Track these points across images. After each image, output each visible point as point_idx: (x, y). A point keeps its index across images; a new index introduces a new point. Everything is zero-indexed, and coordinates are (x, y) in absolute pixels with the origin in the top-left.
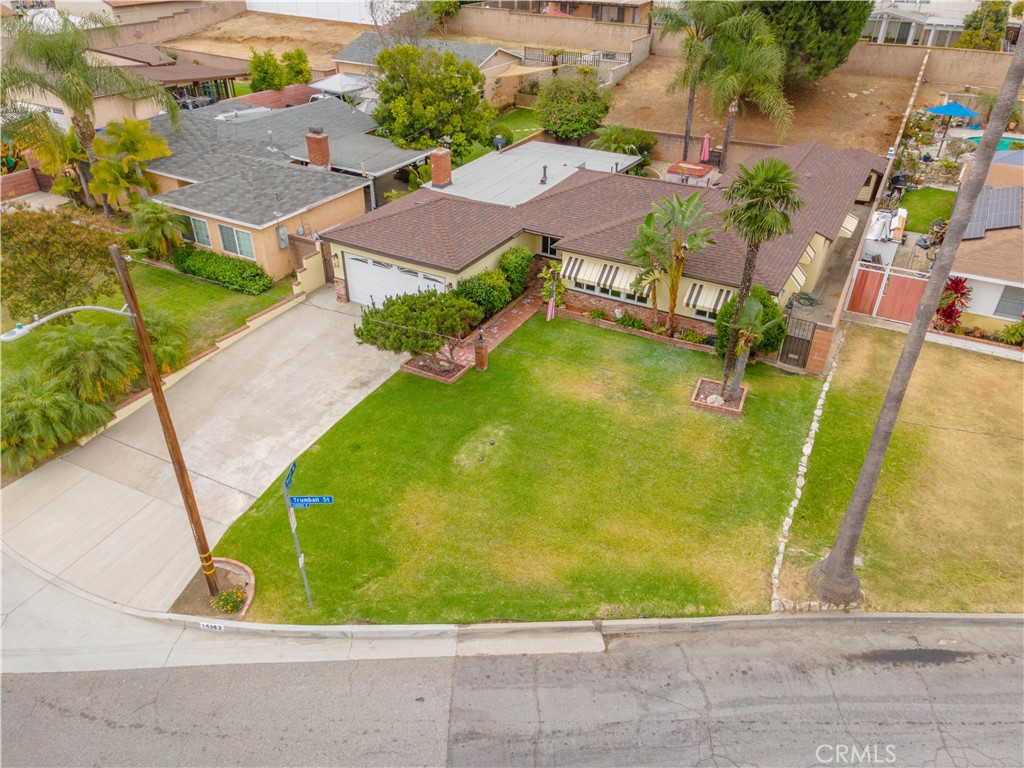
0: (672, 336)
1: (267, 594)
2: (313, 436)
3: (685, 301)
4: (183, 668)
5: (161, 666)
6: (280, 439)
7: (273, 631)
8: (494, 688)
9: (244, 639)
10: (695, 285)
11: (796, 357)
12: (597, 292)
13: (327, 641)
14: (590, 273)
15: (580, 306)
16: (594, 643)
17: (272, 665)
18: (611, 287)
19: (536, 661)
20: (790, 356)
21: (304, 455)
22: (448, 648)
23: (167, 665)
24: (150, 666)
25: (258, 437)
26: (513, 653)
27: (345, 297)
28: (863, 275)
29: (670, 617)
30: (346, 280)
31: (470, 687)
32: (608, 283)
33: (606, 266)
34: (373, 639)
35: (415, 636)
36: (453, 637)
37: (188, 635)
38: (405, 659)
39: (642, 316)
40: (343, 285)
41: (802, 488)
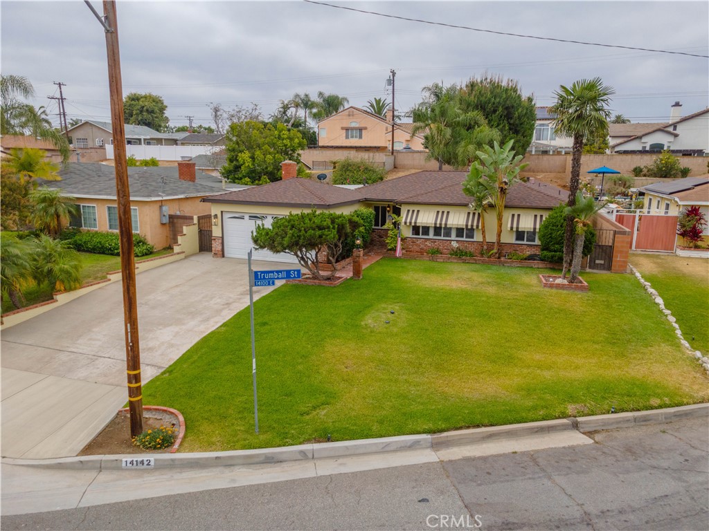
0: (499, 258)
1: (201, 429)
2: (217, 323)
3: (509, 225)
4: (104, 505)
5: (74, 506)
6: (184, 327)
7: (216, 458)
8: (502, 482)
9: (181, 473)
10: (513, 215)
11: (602, 262)
12: (431, 235)
13: (284, 465)
14: (427, 218)
15: (418, 249)
16: (578, 439)
17: (226, 490)
18: (446, 224)
19: (533, 457)
20: (597, 262)
21: (213, 333)
22: (427, 456)
23: (81, 505)
24: (58, 508)
25: (161, 327)
26: (502, 452)
27: (221, 253)
28: (620, 218)
29: (639, 410)
30: (223, 237)
31: (475, 484)
32: (443, 222)
33: (438, 212)
34: (339, 457)
35: (385, 450)
36: (427, 448)
37: (104, 477)
38: (384, 469)
39: (471, 249)
40: (220, 241)
41: (676, 322)
